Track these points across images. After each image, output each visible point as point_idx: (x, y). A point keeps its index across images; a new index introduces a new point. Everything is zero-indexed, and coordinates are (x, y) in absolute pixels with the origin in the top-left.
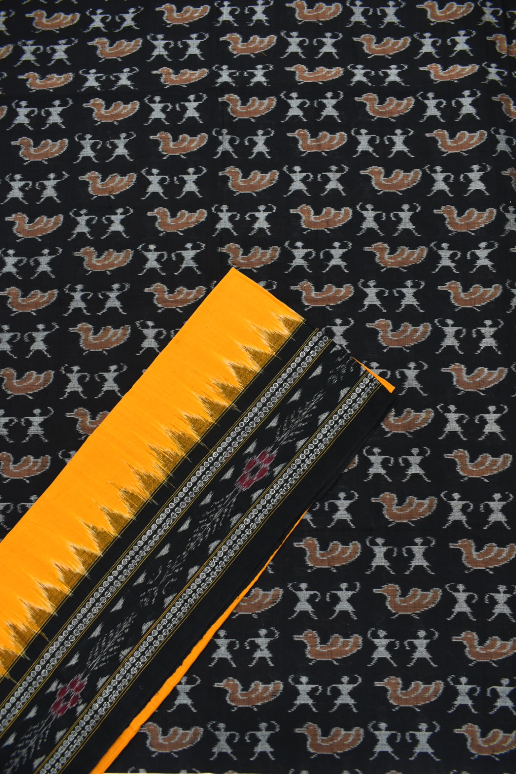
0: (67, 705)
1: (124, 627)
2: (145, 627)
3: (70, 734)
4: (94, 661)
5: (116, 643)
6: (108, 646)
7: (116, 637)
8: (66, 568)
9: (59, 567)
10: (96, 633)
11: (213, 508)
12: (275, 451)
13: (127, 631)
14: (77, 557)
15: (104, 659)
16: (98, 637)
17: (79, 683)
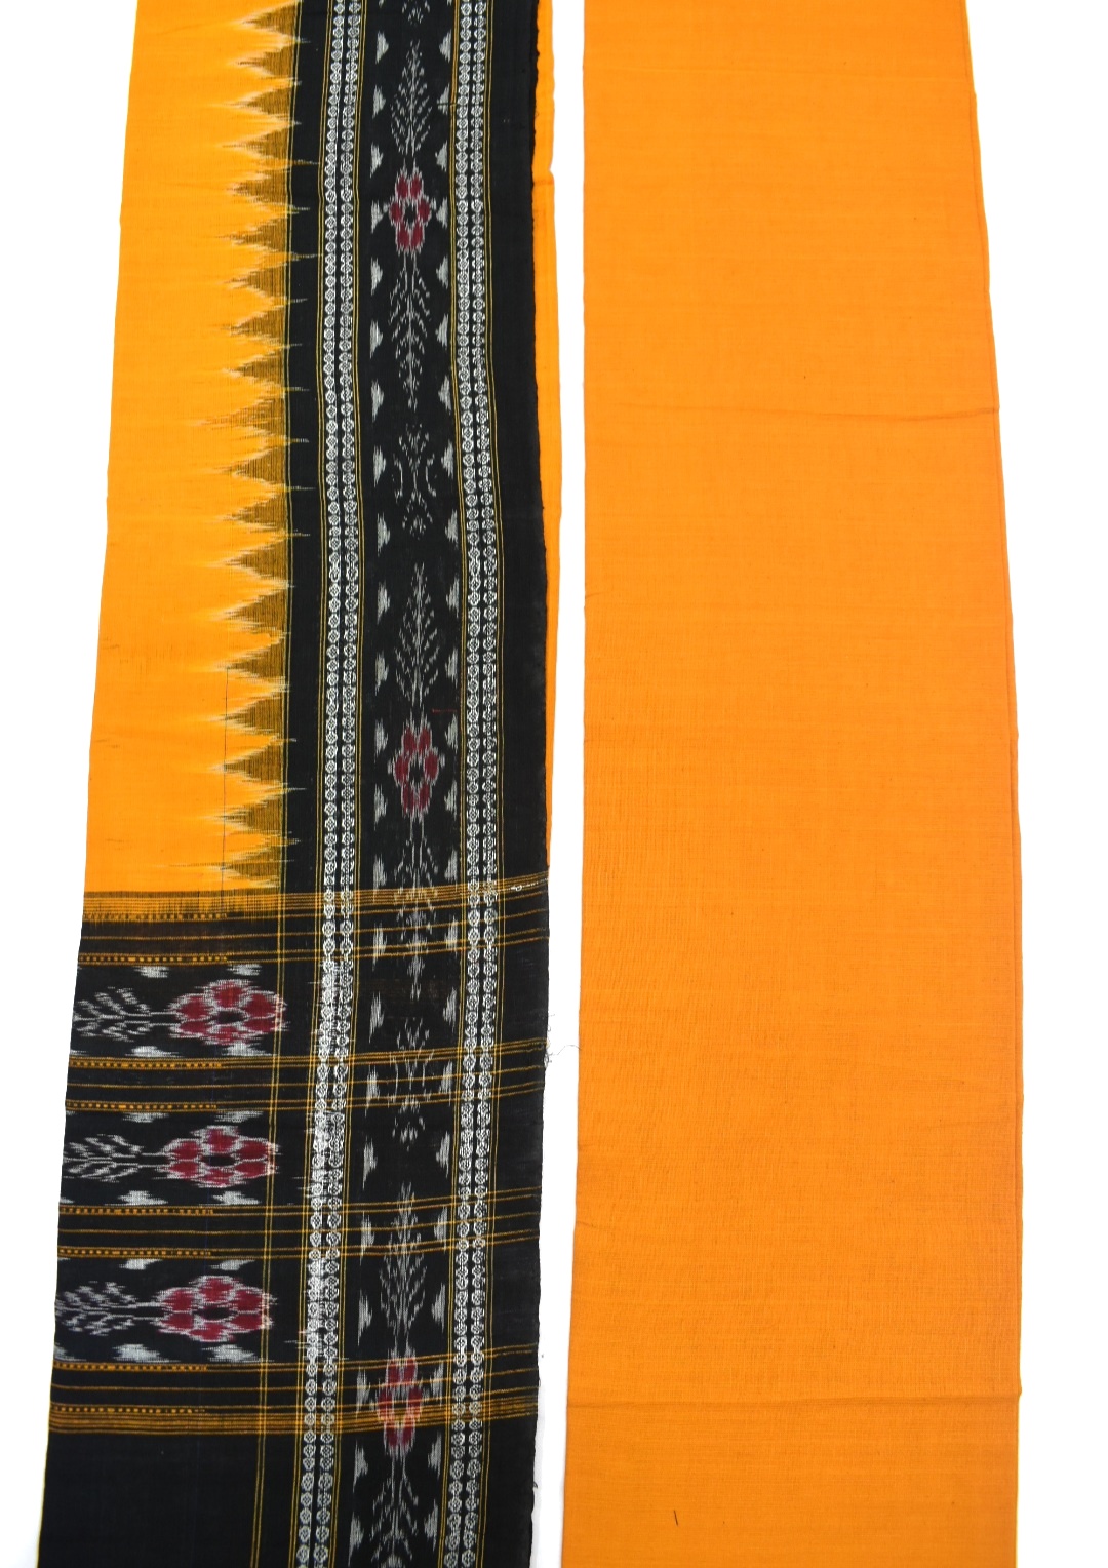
0: (417, 224)
1: (414, 69)
2: (445, 50)
3: (458, 260)
4: (407, 141)
5: (420, 99)
6: (412, 107)
7: (413, 89)
8: (260, 55)
9: (249, 63)
10: (379, 102)
13: (422, 71)
14: (264, 31)
15: (419, 129)
16: (386, 106)
17: (409, 181)
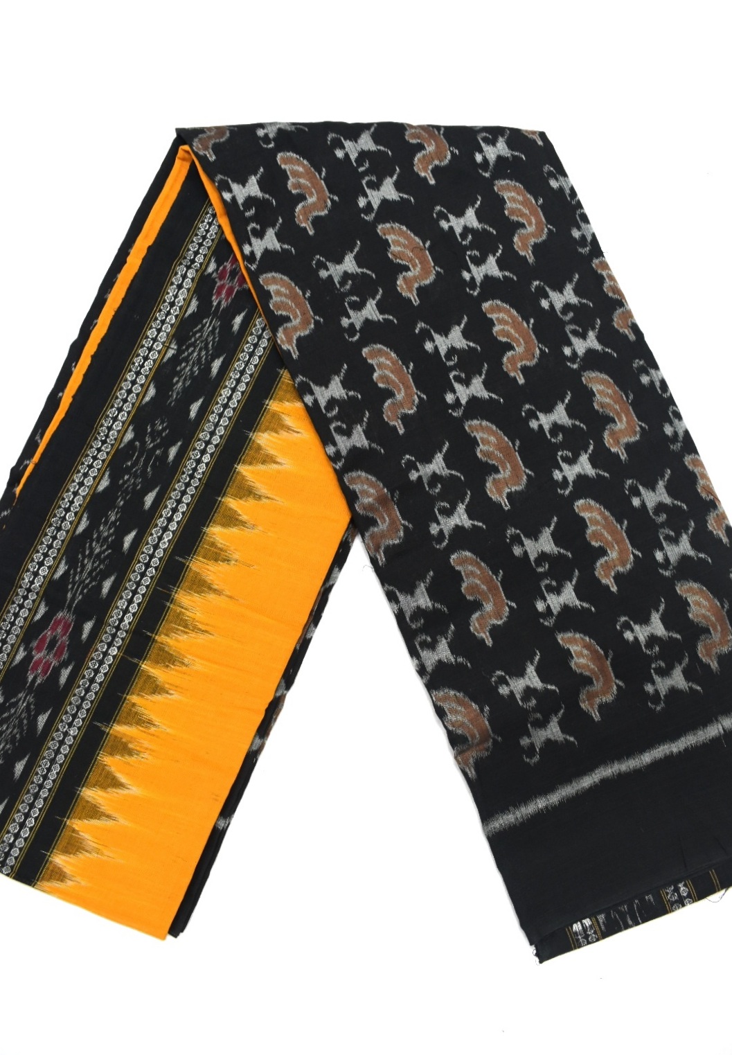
0: (232, 265)
1: (180, 384)
2: (152, 392)
3: (216, 234)
4: (210, 328)
5: (186, 360)
6: (195, 354)
7: (188, 368)
8: (284, 434)
9: (294, 431)
10: (216, 365)
11: (97, 575)
12: (30, 678)
13: (175, 379)
14: (272, 452)
15: (198, 335)
16: (213, 360)
17: (223, 296)
